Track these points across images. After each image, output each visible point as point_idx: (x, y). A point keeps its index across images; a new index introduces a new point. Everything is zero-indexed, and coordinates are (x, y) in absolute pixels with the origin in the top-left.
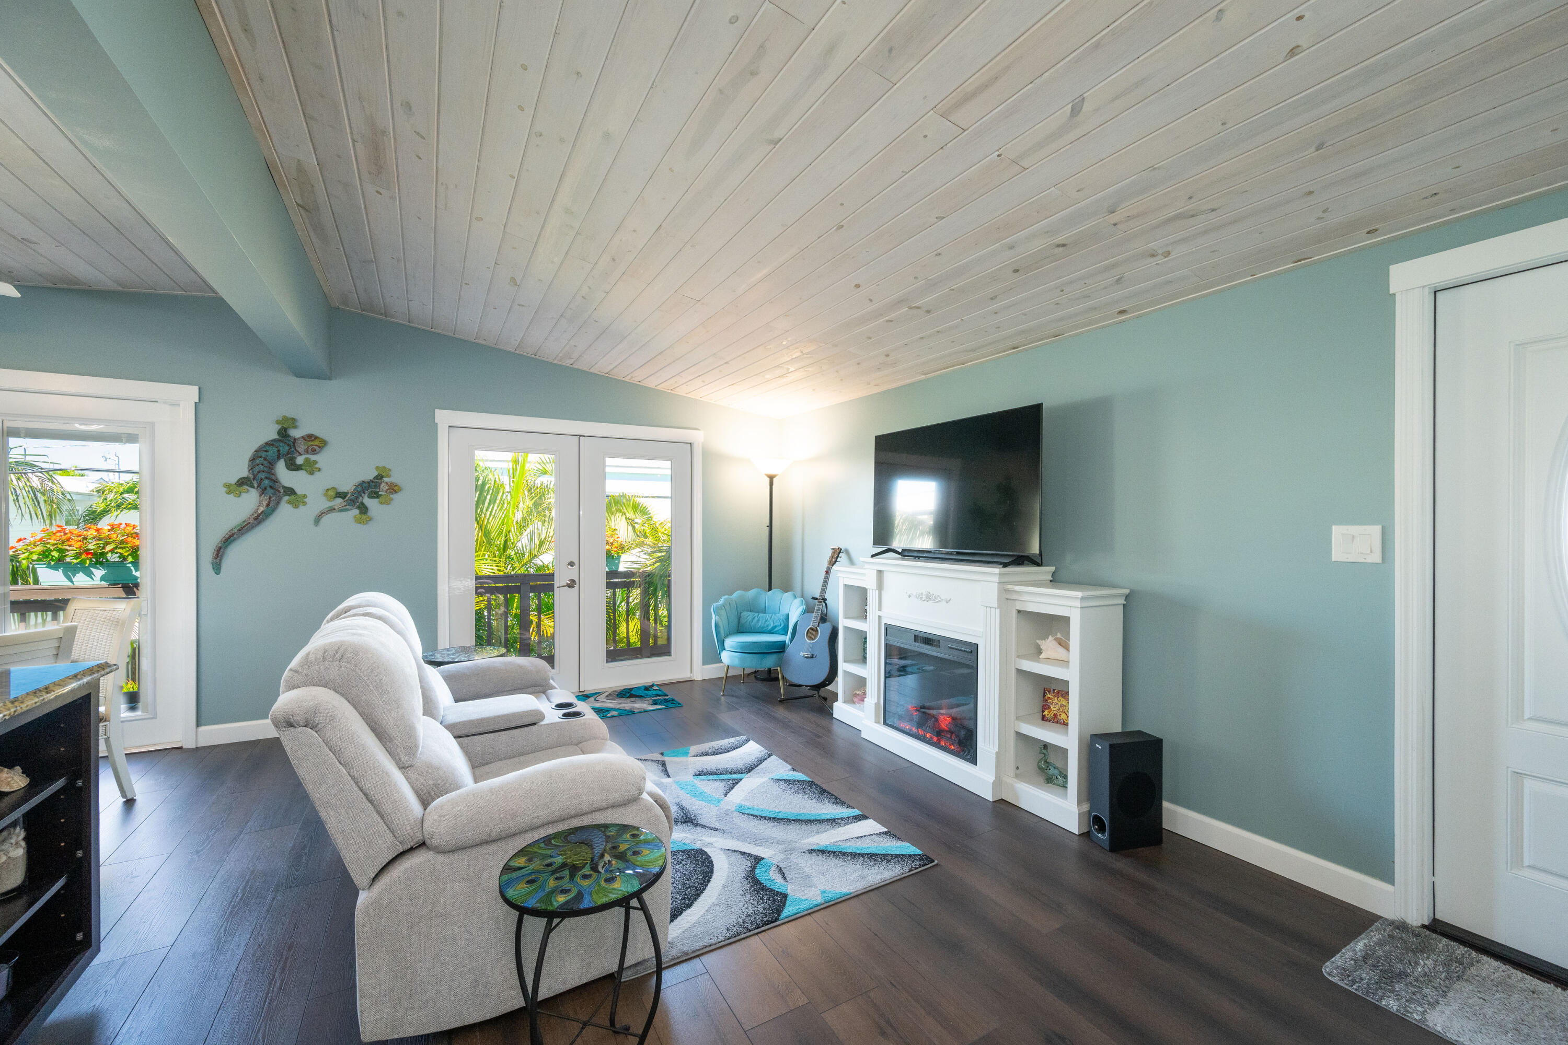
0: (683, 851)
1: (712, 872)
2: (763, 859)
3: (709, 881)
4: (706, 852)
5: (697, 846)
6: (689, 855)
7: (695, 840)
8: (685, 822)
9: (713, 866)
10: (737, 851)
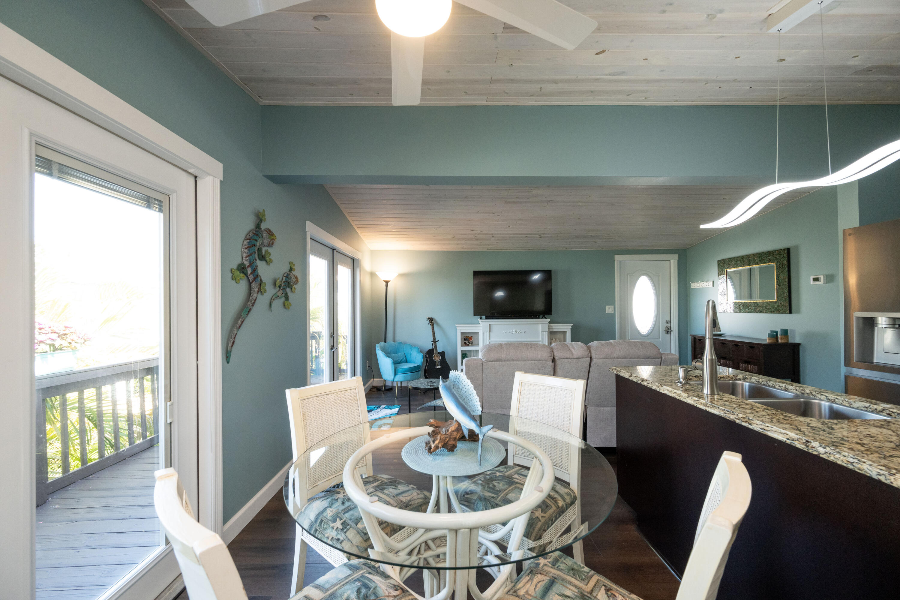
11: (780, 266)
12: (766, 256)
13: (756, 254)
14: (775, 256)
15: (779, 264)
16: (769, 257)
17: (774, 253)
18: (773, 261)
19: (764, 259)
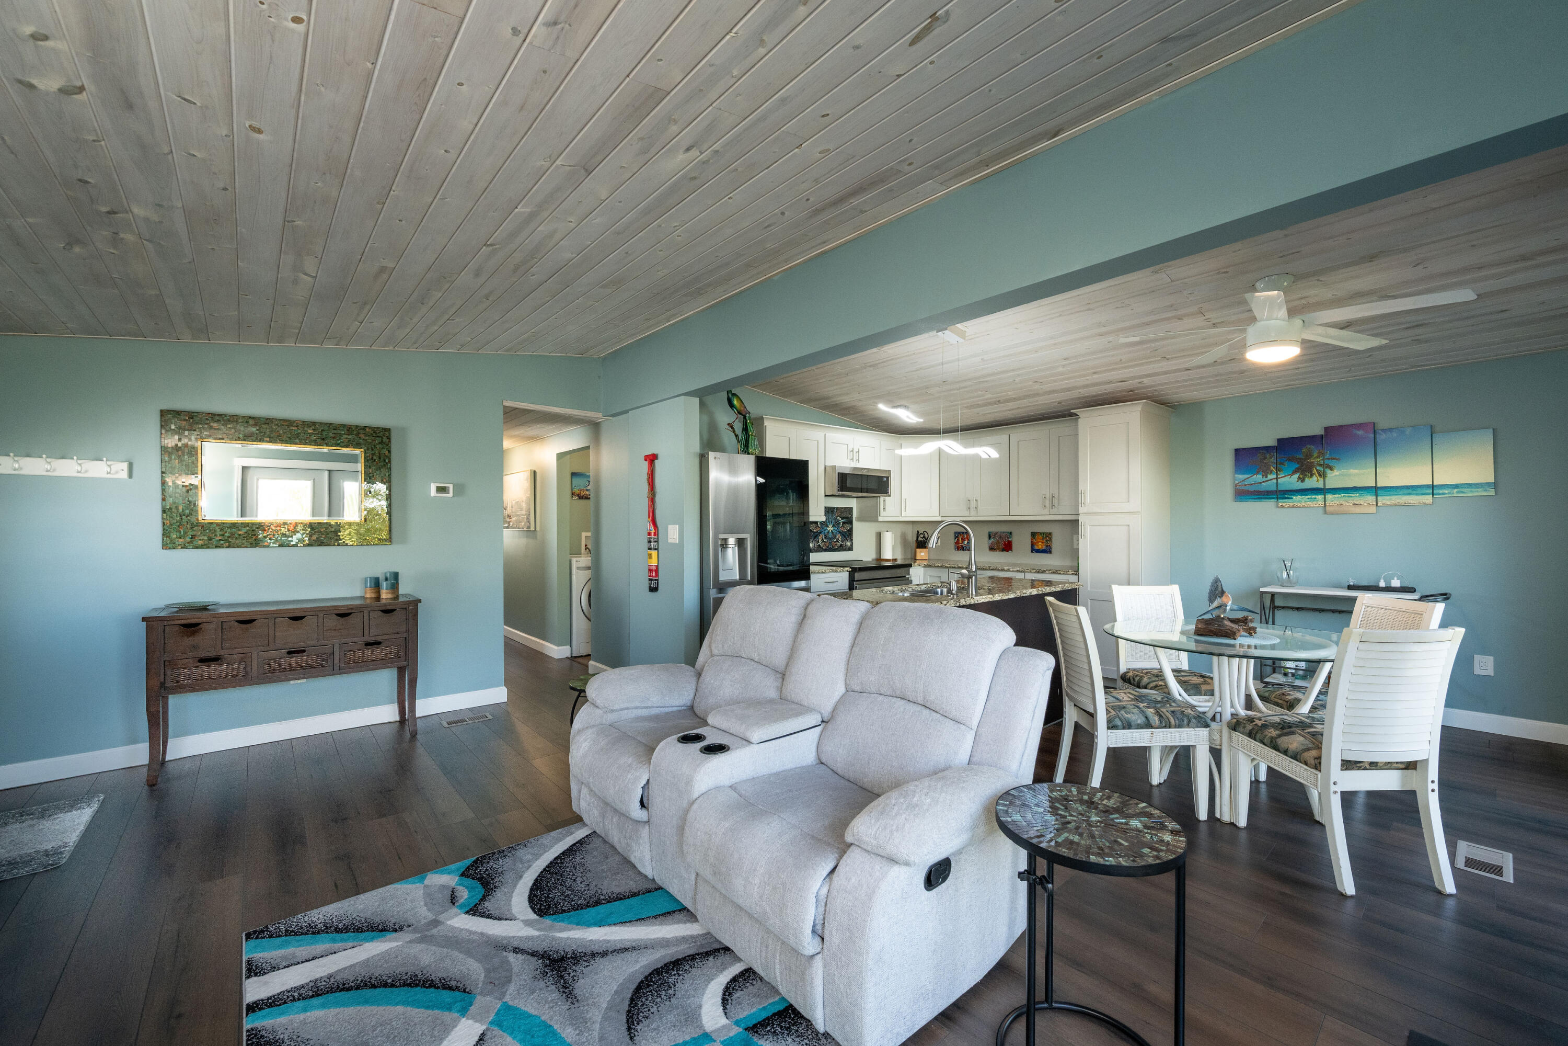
0: (564, 911)
1: (532, 890)
2: (467, 912)
3: (536, 880)
4: (535, 912)
5: (547, 921)
6: (556, 907)
7: (551, 928)
8: (563, 959)
9: (529, 898)
10: (496, 919)
11: (375, 458)
12: (339, 432)
13: (314, 423)
14: (362, 436)
15: (373, 454)
16: (347, 436)
17: (361, 431)
18: (357, 446)
19: (334, 438)
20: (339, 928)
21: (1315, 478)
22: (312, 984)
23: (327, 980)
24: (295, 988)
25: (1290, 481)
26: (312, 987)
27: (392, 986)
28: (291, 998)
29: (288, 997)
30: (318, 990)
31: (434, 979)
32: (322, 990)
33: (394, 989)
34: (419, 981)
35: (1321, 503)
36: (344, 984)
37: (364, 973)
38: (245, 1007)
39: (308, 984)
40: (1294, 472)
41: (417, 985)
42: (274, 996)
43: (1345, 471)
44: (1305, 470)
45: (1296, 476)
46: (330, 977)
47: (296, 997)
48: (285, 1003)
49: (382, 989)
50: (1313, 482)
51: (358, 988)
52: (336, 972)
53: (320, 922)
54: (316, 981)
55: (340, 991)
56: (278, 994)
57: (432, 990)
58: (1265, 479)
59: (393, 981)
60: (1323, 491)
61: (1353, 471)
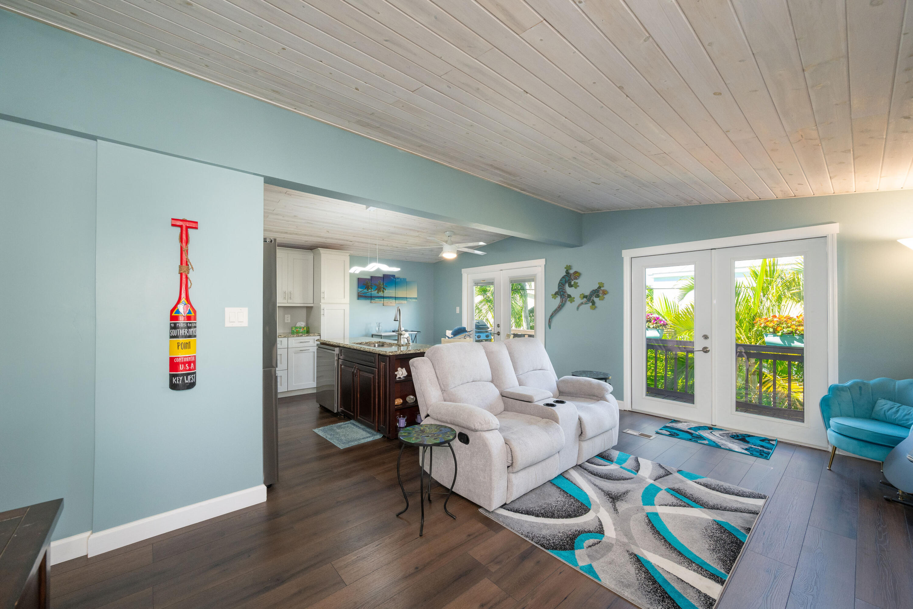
1: (572, 517)
2: (603, 534)
3: (563, 518)
4: (590, 509)
5: (592, 507)
7: (595, 505)
8: (611, 498)
20: (653, 583)
21: (381, 292)
22: (690, 568)
23: (683, 563)
24: (698, 573)
25: (374, 293)
26: (691, 567)
27: (664, 538)
28: (703, 570)
29: (704, 571)
30: (690, 563)
31: (649, 528)
32: (688, 562)
33: (665, 537)
34: (655, 531)
35: (383, 302)
36: (678, 555)
37: (668, 552)
38: (724, 585)
39: (691, 570)
40: (376, 290)
41: (657, 531)
42: (709, 578)
43: (389, 291)
44: (379, 289)
45: (376, 291)
46: (680, 563)
47: (700, 569)
48: (706, 570)
49: (668, 541)
50: (381, 294)
51: (675, 549)
52: (676, 563)
53: (657, 598)
54: (687, 568)
55: (683, 554)
56: (706, 577)
57: (654, 525)
58: (368, 292)
59: (662, 539)
60: (383, 297)
61: (391, 291)
